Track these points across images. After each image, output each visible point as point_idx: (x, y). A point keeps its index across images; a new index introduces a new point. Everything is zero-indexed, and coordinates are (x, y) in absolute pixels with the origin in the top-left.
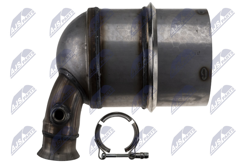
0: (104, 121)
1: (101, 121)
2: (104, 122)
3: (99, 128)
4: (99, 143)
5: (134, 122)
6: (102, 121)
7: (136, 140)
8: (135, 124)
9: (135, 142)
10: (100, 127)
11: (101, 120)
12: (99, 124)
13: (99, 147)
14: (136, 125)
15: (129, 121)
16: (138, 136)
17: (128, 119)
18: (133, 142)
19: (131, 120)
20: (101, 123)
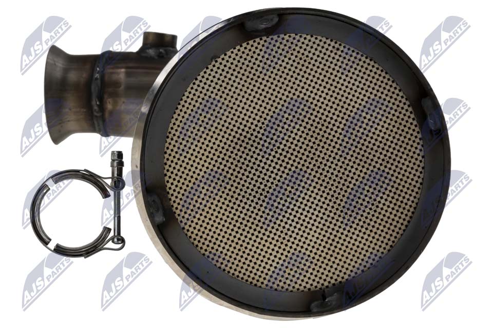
0: (48, 240)
1: (48, 246)
2: (50, 240)
3: (61, 250)
4: (92, 249)
5: (51, 180)
6: (49, 242)
7: (87, 176)
8: (55, 178)
9: (90, 178)
10: (60, 247)
11: (47, 244)
12: (54, 249)
13: (100, 250)
14: (57, 177)
15: (49, 189)
16: (78, 171)
17: (45, 191)
18: (90, 181)
19: (47, 186)
20: (52, 245)
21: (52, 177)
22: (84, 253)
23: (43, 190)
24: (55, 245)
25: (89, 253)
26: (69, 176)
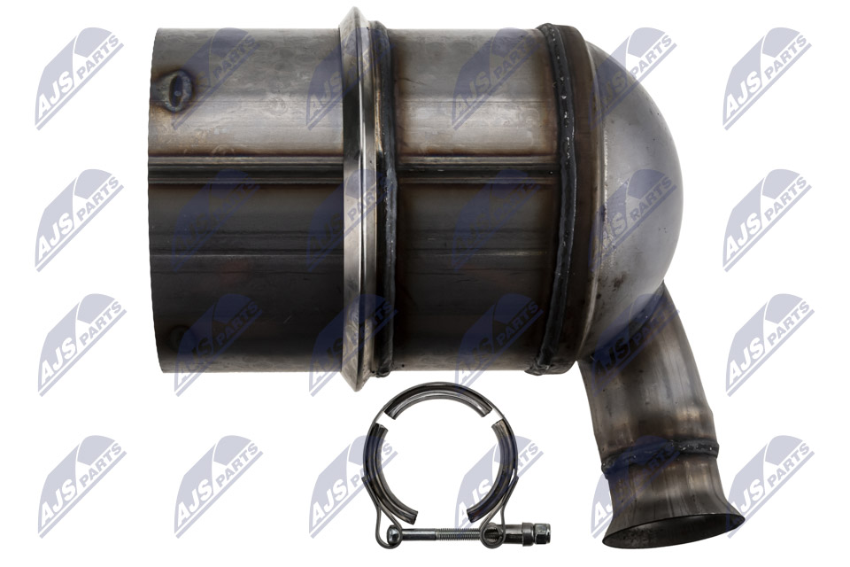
0: (394, 413)
1: (384, 414)
2: (394, 418)
4: (378, 491)
5: (500, 418)
6: (389, 415)
7: (506, 481)
8: (504, 426)
9: (503, 488)
10: (382, 434)
11: (386, 412)
12: (378, 425)
13: (377, 505)
14: (505, 429)
15: (483, 415)
16: (515, 466)
17: (480, 408)
18: (498, 487)
19: (489, 412)
20: (385, 421)
21: (504, 420)
22: (372, 477)
23: (481, 405)
24: (385, 426)
25: (371, 485)
26: (506, 450)
